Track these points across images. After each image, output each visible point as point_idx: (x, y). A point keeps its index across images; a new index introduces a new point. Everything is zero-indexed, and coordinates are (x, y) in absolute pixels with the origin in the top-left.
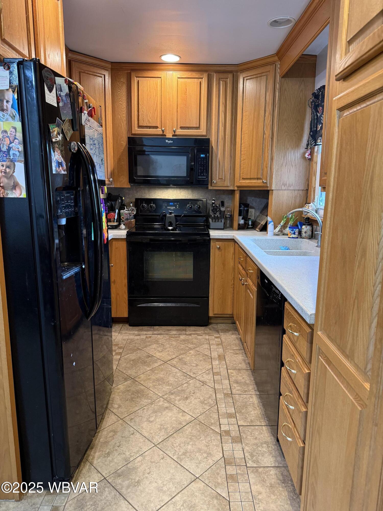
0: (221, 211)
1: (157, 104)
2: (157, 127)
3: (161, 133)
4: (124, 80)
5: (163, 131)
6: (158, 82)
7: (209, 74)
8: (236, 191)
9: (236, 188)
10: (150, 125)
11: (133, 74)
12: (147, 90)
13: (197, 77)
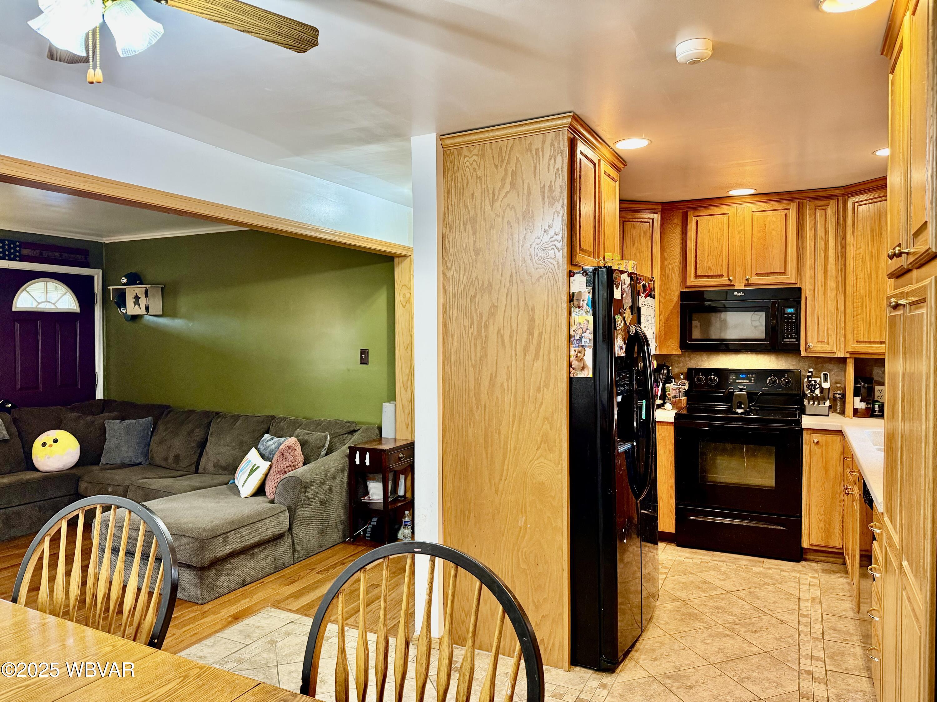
0: (823, 388)
1: (722, 247)
2: (722, 276)
3: (728, 283)
4: (678, 221)
5: (730, 280)
6: (725, 220)
7: (799, 202)
8: (847, 360)
9: (847, 355)
10: (712, 274)
11: (690, 214)
12: (709, 231)
13: (781, 208)
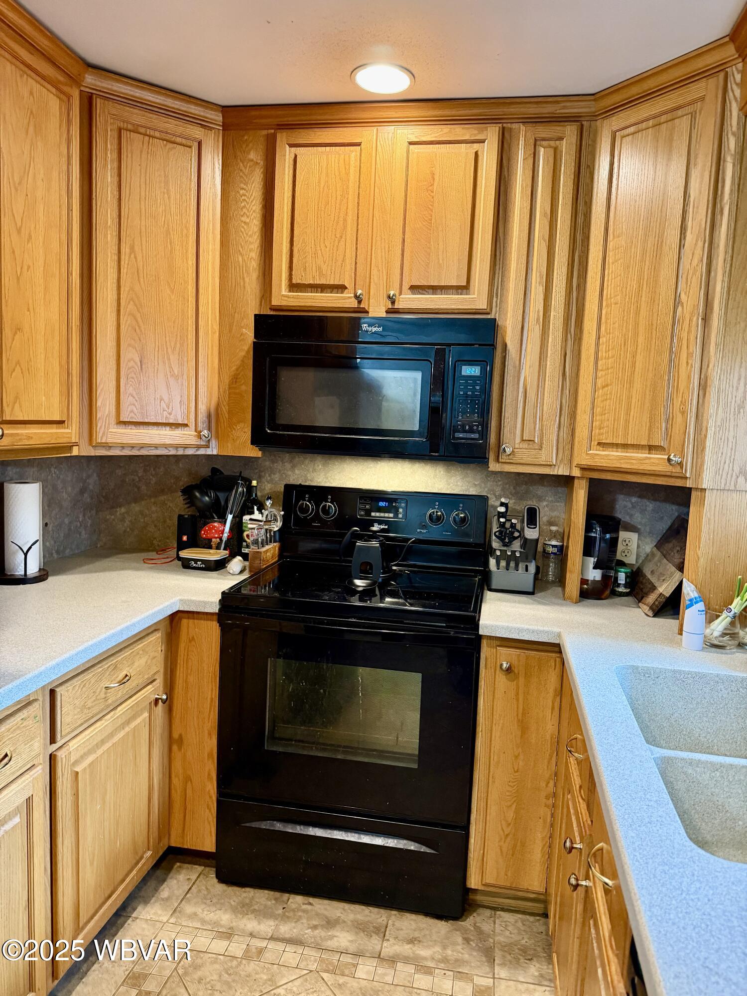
0: (526, 539)
1: (345, 220)
2: (342, 288)
3: (354, 304)
4: (255, 155)
5: (359, 299)
6: (353, 159)
7: (503, 128)
8: (576, 481)
9: (576, 473)
10: (323, 282)
11: (282, 139)
12: (319, 182)
13: (467, 137)
